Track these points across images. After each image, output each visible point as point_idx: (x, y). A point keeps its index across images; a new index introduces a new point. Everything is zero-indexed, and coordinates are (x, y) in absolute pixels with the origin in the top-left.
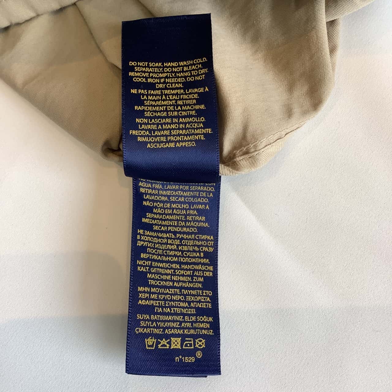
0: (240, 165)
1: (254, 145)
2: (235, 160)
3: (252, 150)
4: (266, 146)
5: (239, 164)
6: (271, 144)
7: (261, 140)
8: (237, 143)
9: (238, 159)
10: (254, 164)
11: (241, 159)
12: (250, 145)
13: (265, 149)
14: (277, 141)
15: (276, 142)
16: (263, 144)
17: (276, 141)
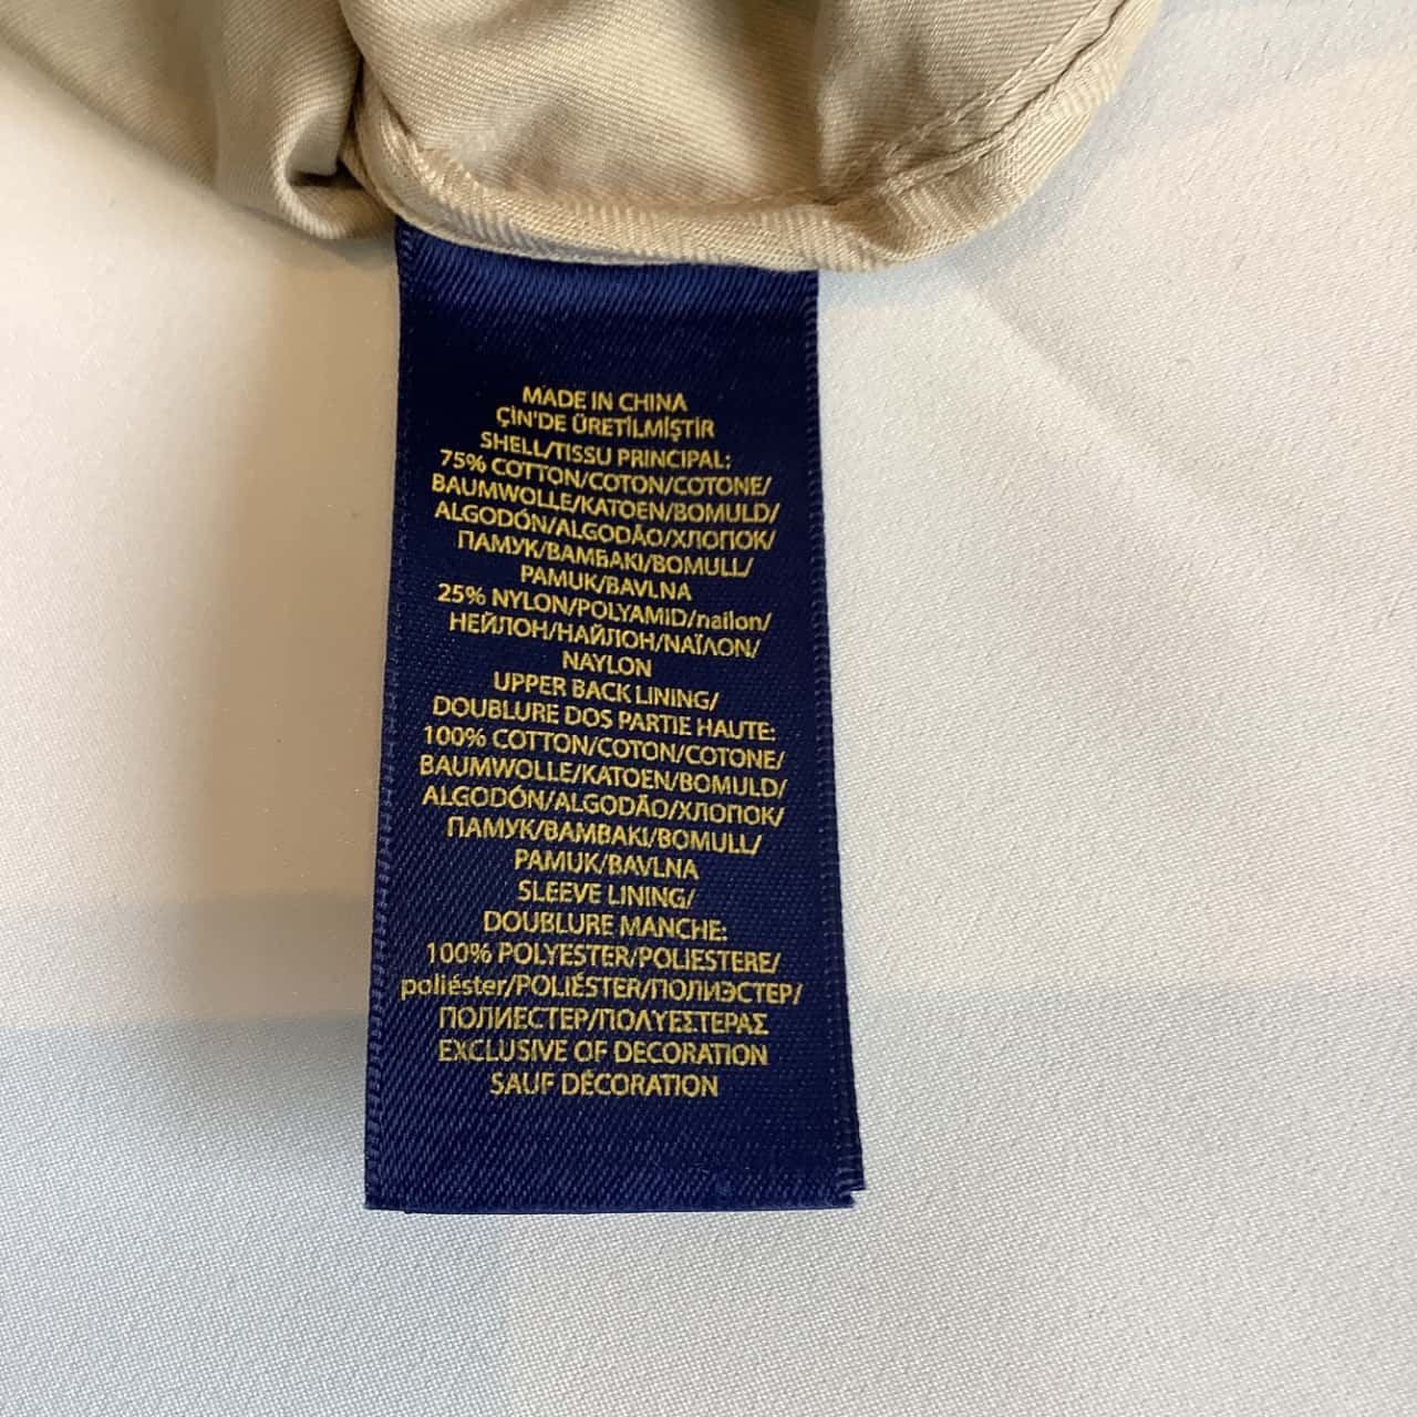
0: (907, 217)
1: (968, 114)
2: (882, 190)
3: (961, 140)
4: (1027, 104)
5: (903, 211)
6: (1048, 86)
7: (998, 86)
8: (882, 104)
9: (895, 186)
10: (972, 205)
11: (911, 182)
12: (948, 113)
13: (1021, 122)
14: (1078, 64)
15: (1073, 73)
16: (1010, 99)
17: (1071, 63)
